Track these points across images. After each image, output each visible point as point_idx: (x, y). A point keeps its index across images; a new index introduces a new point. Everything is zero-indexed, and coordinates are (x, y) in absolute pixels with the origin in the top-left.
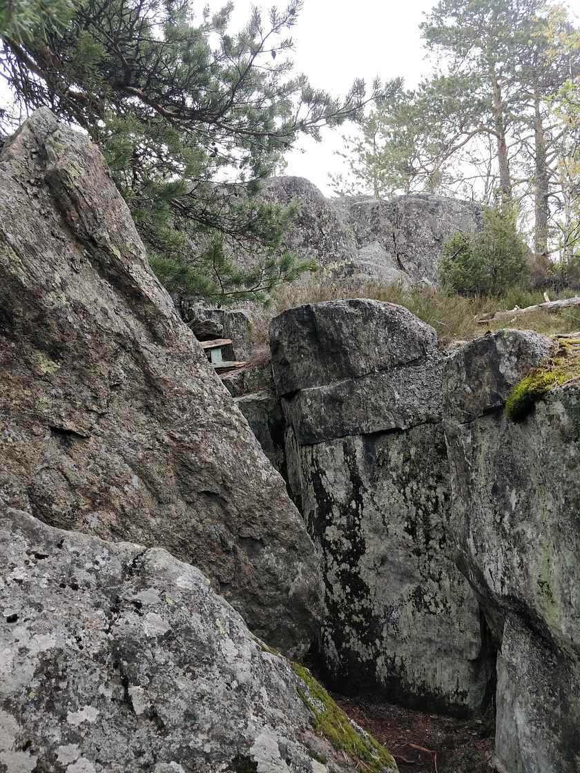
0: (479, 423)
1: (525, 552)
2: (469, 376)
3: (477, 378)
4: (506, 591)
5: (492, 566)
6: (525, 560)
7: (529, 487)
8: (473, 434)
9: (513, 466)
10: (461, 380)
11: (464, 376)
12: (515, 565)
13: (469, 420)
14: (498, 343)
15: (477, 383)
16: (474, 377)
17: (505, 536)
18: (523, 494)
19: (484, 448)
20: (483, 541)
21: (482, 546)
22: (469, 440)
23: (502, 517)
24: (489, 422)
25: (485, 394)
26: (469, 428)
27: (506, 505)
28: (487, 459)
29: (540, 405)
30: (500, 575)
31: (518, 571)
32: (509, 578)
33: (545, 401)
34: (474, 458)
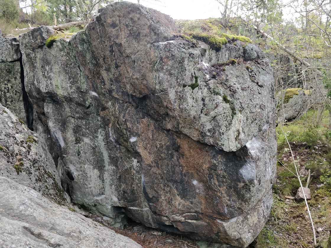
0: (36, 50)
1: (51, 80)
2: (33, 38)
3: (36, 38)
4: (47, 91)
5: (43, 86)
6: (51, 82)
7: (51, 64)
8: (35, 53)
9: (47, 60)
10: (30, 39)
11: (31, 38)
12: (49, 84)
13: (33, 50)
14: (42, 29)
15: (36, 39)
16: (35, 38)
17: (46, 77)
18: (50, 66)
19: (38, 57)
20: (39, 80)
21: (39, 82)
22: (34, 55)
23: (45, 73)
24: (39, 50)
25: (39, 42)
26: (33, 52)
27: (46, 70)
28: (40, 59)
29: (54, 43)
30: (45, 87)
31: (50, 85)
32: (47, 88)
33: (56, 42)
34: (35, 60)
